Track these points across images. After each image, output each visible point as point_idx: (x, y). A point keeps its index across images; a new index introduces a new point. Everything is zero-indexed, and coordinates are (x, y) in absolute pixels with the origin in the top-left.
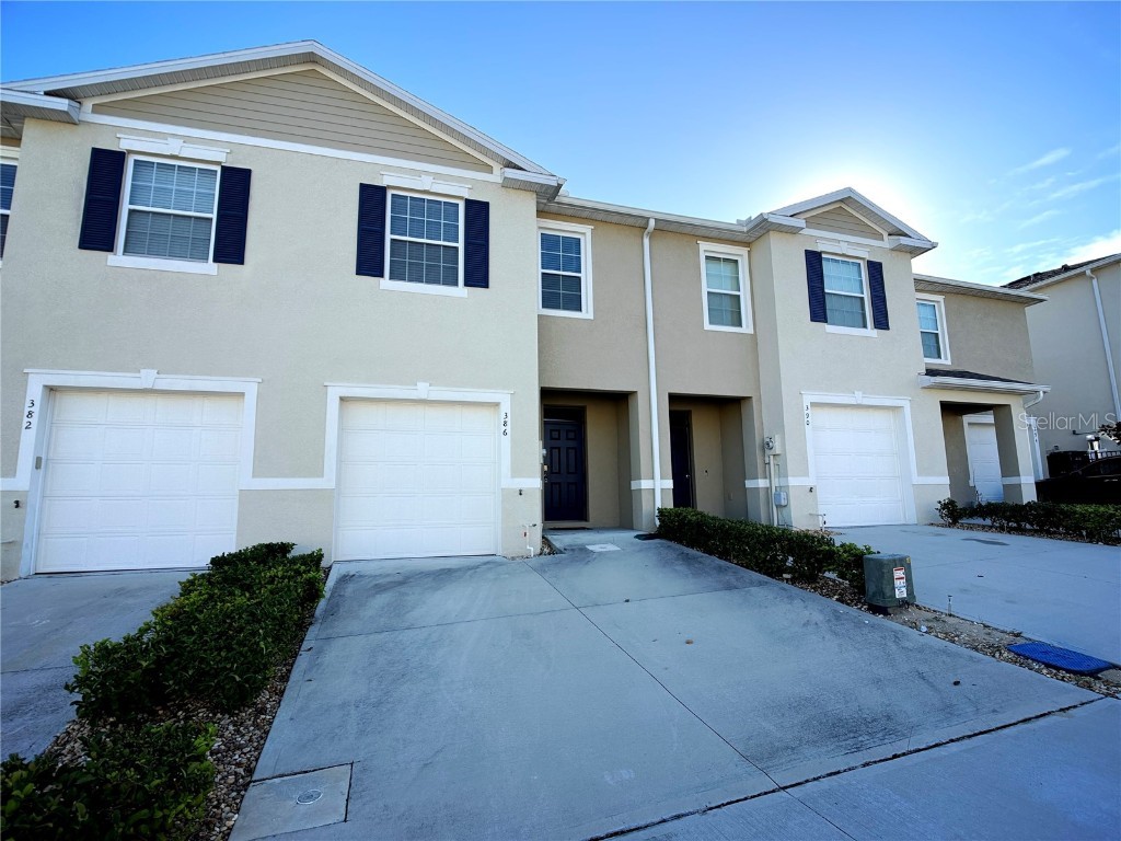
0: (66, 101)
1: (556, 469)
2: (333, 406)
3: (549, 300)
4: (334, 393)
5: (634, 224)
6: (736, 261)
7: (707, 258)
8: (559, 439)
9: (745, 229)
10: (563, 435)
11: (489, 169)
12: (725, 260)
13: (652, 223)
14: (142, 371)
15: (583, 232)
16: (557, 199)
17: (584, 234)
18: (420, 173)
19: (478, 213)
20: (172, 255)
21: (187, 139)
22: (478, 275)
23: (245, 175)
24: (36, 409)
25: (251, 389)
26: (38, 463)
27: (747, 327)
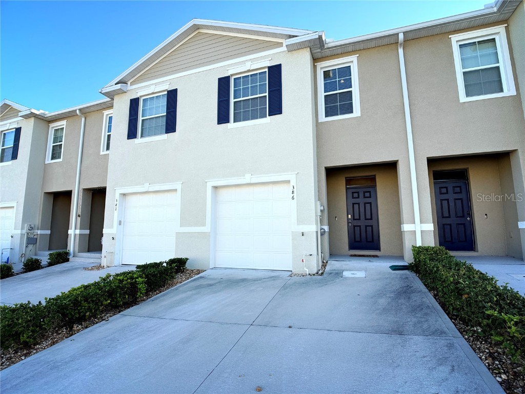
0: (120, 84)
1: (357, 217)
2: (209, 191)
3: (330, 111)
4: (210, 185)
5: (387, 43)
6: (494, 40)
7: (461, 46)
8: (358, 197)
9: (495, 9)
10: (361, 195)
11: (280, 45)
12: (479, 42)
13: (401, 36)
14: (145, 184)
15: (352, 61)
16: (326, 46)
17: (352, 62)
18: (244, 62)
19: (275, 72)
20: (155, 134)
21: (156, 84)
22: (276, 108)
23: (175, 91)
24: (118, 203)
25: (178, 186)
26: (120, 223)
27: (509, 90)
